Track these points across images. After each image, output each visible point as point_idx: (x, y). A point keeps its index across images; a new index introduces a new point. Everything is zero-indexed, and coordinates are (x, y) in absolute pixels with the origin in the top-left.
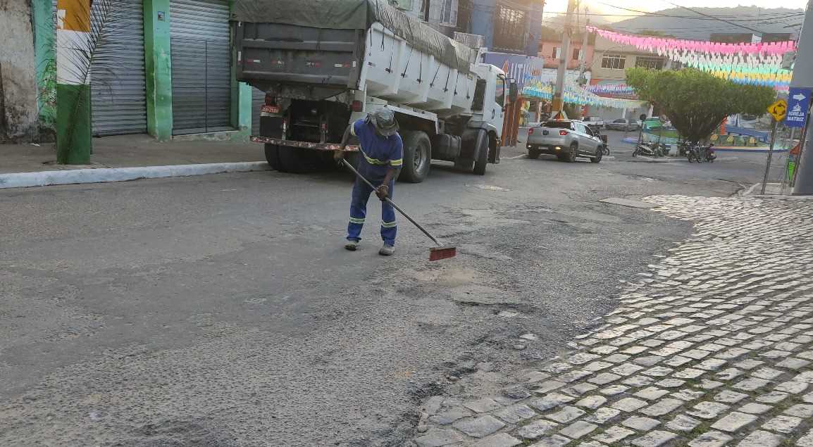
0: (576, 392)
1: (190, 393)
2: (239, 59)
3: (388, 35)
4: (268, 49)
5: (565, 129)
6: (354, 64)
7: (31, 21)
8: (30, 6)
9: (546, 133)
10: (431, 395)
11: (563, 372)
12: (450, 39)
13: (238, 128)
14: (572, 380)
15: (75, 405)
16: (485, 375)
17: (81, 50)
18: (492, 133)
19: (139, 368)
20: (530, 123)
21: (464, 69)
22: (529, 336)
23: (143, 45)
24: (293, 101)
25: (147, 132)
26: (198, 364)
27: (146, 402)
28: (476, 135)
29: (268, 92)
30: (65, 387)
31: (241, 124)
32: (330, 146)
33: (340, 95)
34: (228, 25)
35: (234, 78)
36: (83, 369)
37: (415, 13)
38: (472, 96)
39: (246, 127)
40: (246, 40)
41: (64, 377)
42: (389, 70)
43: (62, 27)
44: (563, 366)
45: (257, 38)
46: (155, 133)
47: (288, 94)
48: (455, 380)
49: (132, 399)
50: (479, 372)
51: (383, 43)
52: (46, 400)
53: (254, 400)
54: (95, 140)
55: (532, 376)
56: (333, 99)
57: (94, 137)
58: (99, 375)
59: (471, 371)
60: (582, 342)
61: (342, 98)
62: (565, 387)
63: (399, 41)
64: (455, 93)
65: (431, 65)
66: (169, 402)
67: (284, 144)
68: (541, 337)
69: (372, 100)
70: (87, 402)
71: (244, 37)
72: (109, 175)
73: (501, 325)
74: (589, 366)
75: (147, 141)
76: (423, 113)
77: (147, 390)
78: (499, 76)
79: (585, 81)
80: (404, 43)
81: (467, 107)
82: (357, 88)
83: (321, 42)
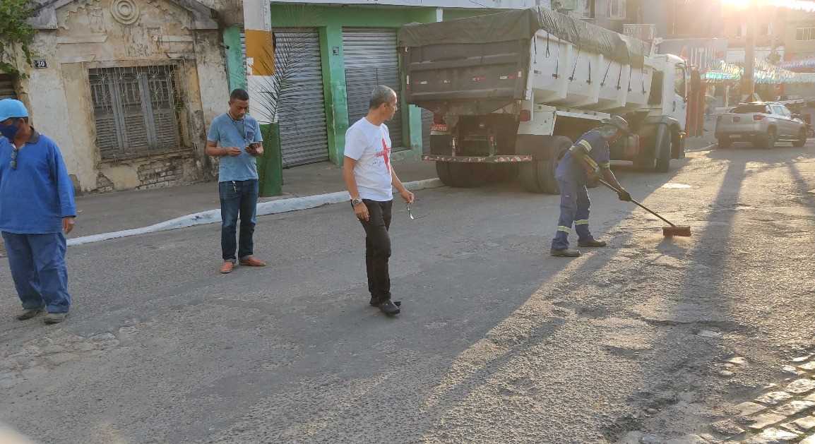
0: (799, 428)
1: (380, 424)
2: (408, 83)
3: (553, 41)
4: (434, 70)
5: (760, 113)
6: (520, 74)
7: (225, 70)
8: (224, 57)
9: (736, 120)
10: (628, 430)
11: (780, 403)
12: (619, 35)
13: (409, 147)
14: (793, 413)
15: (277, 436)
16: (687, 406)
17: (269, 92)
18: (674, 127)
19: (332, 398)
20: (717, 109)
21: (637, 64)
22: (737, 360)
23: (322, 79)
24: (461, 117)
25: (328, 160)
26: (385, 394)
27: (340, 434)
28: (656, 131)
29: (436, 111)
30: (269, 418)
31: (413, 143)
32: (499, 158)
33: (506, 107)
34: (395, 51)
35: (403, 102)
36: (284, 399)
37: (580, 10)
38: (648, 91)
39: (417, 146)
40: (413, 63)
41: (268, 407)
42: (556, 76)
43: (251, 73)
44: (779, 395)
45: (423, 60)
46: (336, 160)
47: (454, 113)
48: (652, 413)
49: (328, 430)
50: (681, 402)
51: (548, 49)
52: (253, 431)
53: (441, 432)
54: (285, 171)
55: (744, 407)
56: (500, 111)
57: (284, 168)
58: (297, 405)
59: (671, 402)
60: (802, 366)
61: (509, 109)
62: (784, 421)
63: (565, 44)
64: (629, 90)
65: (601, 64)
66: (361, 434)
67: (455, 160)
68: (751, 362)
69: (540, 108)
70: (288, 433)
71: (411, 62)
72: (299, 204)
73: (702, 347)
74: (811, 395)
75: (329, 168)
76: (595, 114)
77: (341, 421)
78: (678, 65)
79: (778, 57)
80: (570, 46)
81: (643, 102)
82: (524, 97)
83: (486, 57)
